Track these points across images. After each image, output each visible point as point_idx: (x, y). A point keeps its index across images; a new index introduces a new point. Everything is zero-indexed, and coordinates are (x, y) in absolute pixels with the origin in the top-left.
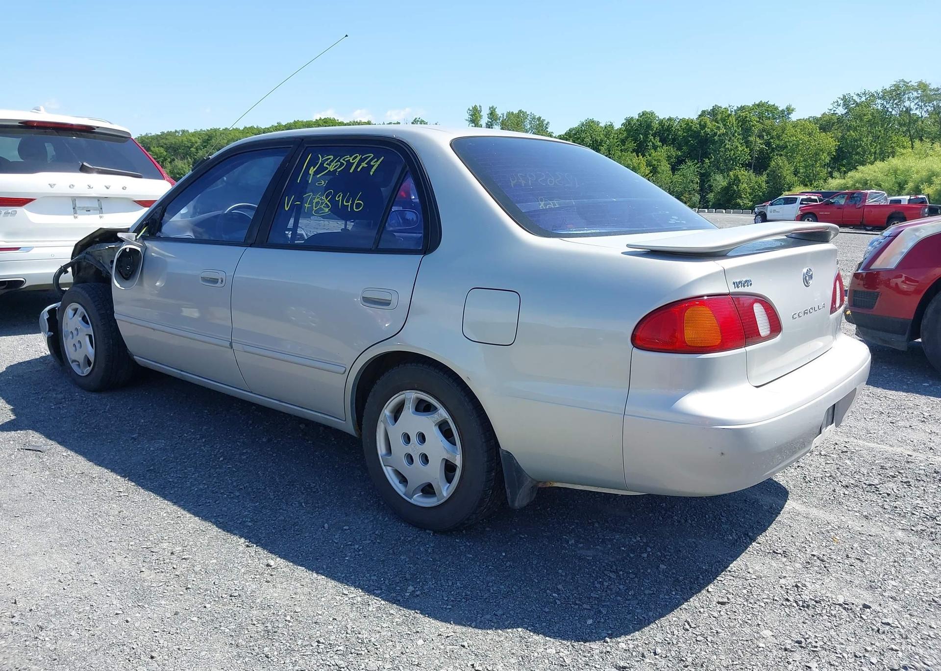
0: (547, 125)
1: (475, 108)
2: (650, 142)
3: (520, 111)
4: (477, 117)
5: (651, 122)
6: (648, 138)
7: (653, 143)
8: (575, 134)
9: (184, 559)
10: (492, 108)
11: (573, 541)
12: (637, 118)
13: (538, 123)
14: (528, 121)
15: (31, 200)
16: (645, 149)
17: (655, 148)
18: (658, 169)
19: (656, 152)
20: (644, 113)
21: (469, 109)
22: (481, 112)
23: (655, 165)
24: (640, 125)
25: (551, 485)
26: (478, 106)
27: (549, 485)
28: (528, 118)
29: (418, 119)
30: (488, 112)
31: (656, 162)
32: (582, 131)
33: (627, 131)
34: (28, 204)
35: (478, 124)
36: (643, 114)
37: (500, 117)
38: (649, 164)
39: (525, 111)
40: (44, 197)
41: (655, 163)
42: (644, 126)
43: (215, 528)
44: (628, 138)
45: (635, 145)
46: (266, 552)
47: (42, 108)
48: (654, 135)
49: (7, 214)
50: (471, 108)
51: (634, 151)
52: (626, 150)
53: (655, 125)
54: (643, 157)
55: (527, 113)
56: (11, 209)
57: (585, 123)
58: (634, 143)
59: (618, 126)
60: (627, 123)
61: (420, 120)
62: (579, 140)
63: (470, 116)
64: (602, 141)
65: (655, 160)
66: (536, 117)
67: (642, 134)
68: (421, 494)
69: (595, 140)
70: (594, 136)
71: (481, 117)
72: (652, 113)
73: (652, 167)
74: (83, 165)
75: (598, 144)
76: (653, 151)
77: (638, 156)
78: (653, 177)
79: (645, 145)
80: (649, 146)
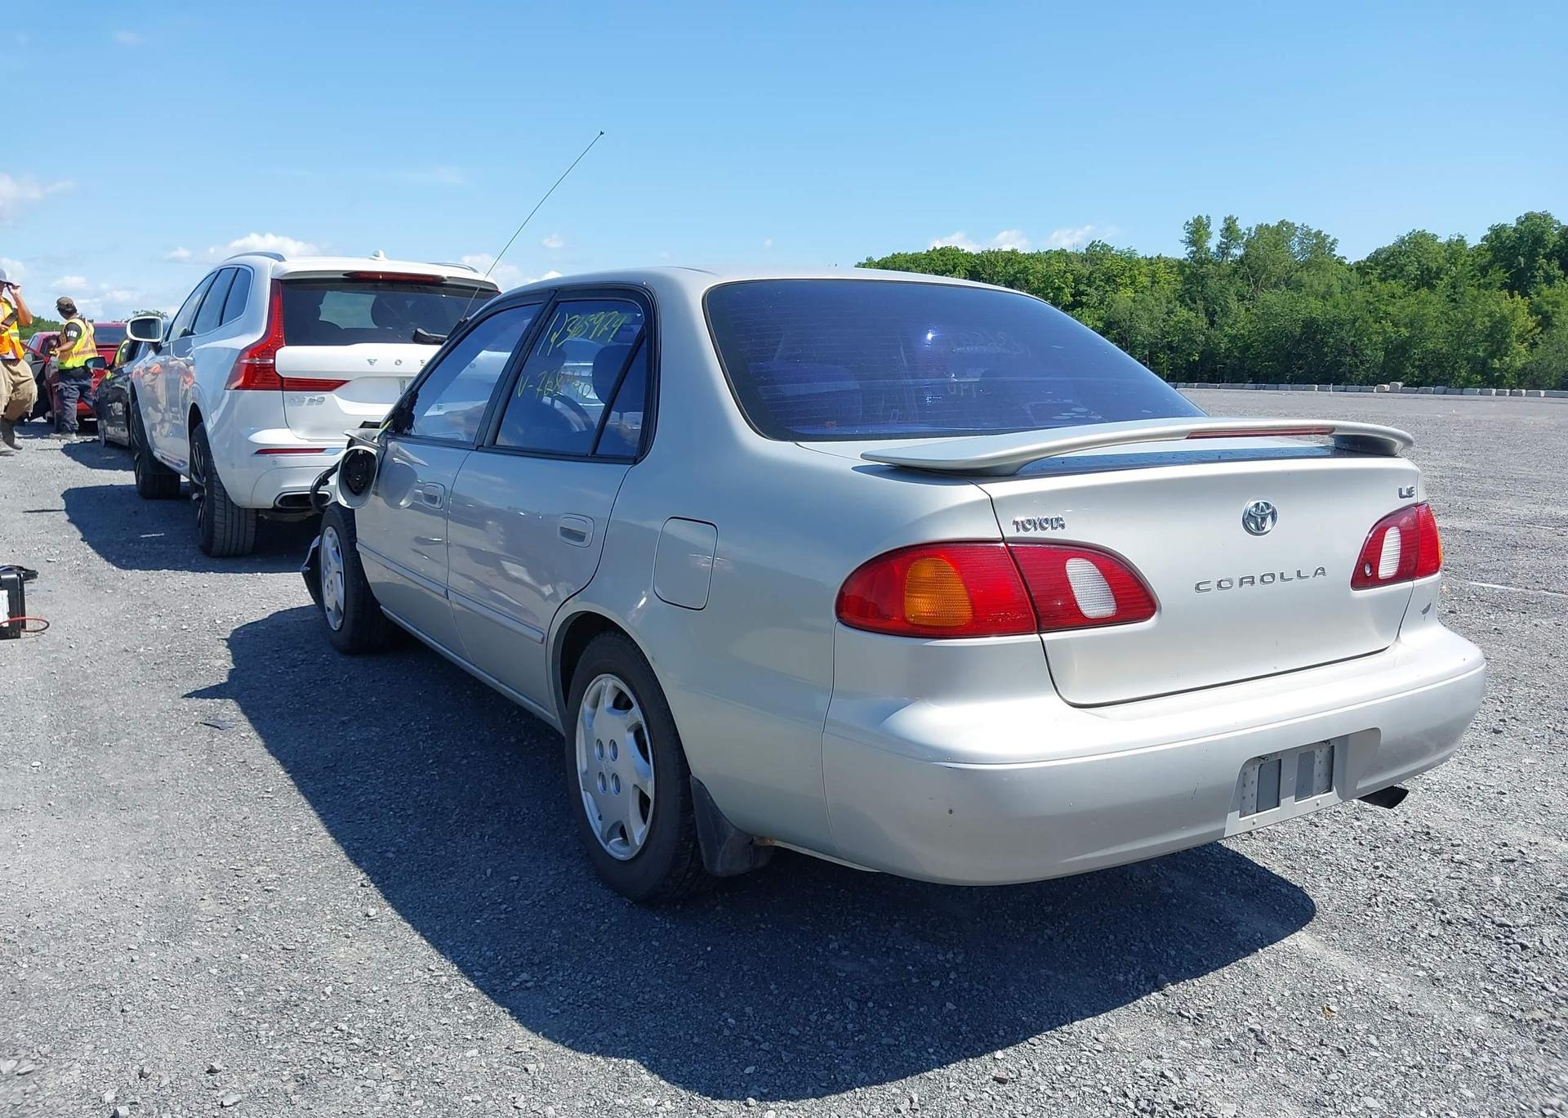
0: (1332, 244)
1: (1198, 220)
2: (1539, 269)
3: (1282, 222)
4: (1201, 236)
5: (1543, 233)
6: (1536, 261)
7: (1546, 272)
8: (1387, 259)
9: (266, 890)
10: (1230, 218)
11: (836, 945)
12: (1514, 226)
13: (1314, 241)
14: (1296, 239)
15: (345, 382)
16: (1529, 282)
17: (1549, 280)
18: (1553, 319)
19: (1551, 287)
20: (1529, 217)
21: (1187, 223)
22: (1209, 227)
23: (1547, 312)
24: (1521, 238)
25: (771, 844)
26: (1204, 217)
27: (768, 842)
28: (1297, 233)
29: (1097, 242)
30: (1222, 226)
31: (1550, 306)
32: (1400, 253)
33: (1492, 250)
34: (338, 389)
35: (1202, 247)
36: (1527, 218)
37: (1244, 234)
38: (1535, 310)
39: (1291, 221)
40: (360, 378)
41: (1549, 308)
42: (1527, 241)
43: (342, 855)
44: (1494, 263)
45: (1507, 275)
46: (380, 897)
47: (381, 253)
48: (1548, 257)
49: (312, 401)
50: (1191, 221)
51: (1504, 286)
52: (1487, 286)
53: (1552, 238)
54: (1522, 298)
55: (1296, 226)
56: (317, 395)
57: (1406, 239)
58: (1505, 273)
59: (1474, 240)
60: (1493, 236)
61: (1100, 244)
62: (1394, 270)
63: (1188, 235)
64: (1440, 270)
65: (1548, 303)
66: (1313, 232)
67: (1523, 255)
68: (621, 838)
69: (1427, 268)
70: (1424, 261)
71: (1209, 235)
72: (1545, 217)
73: (1540, 316)
74: (416, 331)
75: (1433, 275)
76: (1544, 286)
77: (1512, 296)
78: (1541, 335)
79: (1529, 274)
80: (1536, 276)
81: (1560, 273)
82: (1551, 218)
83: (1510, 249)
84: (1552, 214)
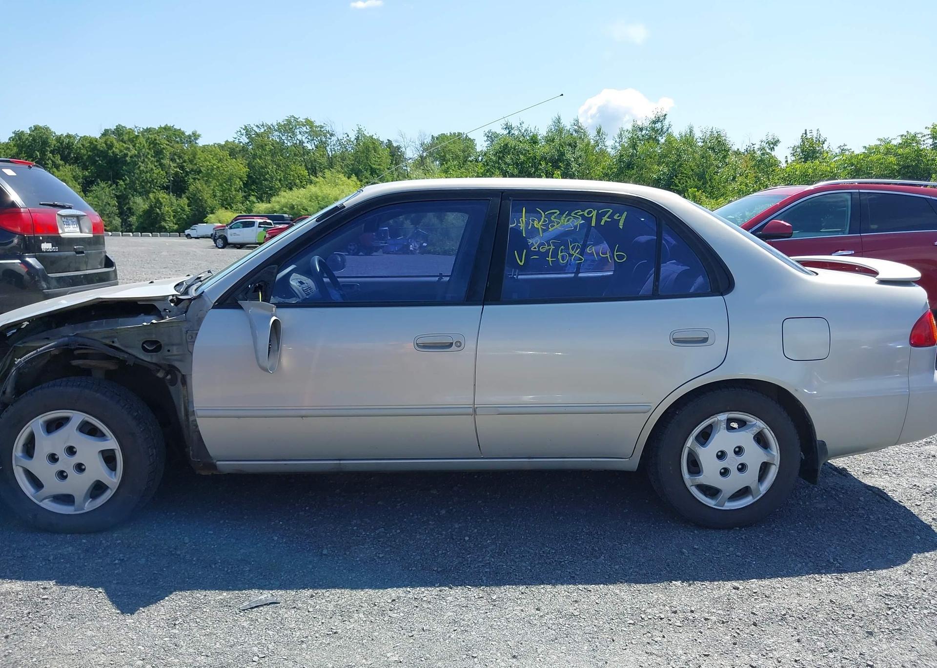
2: (49, 159)
5: (47, 138)
6: (46, 155)
7: (53, 162)
17: (57, 166)
24: (34, 140)
33: (17, 146)
36: (36, 129)
42: (39, 142)
44: (20, 152)
48: (53, 153)
53: (53, 142)
59: (4, 140)
60: (16, 138)
67: (38, 151)
72: (47, 128)
79: (43, 162)
80: (48, 164)
81: (62, 162)
82: (50, 130)
83: (29, 146)
84: (50, 128)
